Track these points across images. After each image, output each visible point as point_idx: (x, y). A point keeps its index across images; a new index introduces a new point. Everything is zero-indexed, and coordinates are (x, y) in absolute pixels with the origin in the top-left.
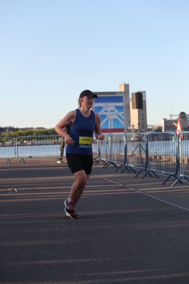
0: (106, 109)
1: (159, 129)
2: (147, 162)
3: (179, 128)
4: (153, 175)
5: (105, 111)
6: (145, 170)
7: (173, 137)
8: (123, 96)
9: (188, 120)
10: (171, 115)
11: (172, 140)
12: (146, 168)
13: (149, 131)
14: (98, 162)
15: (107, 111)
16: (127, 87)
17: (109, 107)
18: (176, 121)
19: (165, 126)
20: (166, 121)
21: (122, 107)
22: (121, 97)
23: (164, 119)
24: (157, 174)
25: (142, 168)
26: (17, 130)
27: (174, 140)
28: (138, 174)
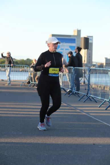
0: (62, 48)
1: (101, 66)
2: (89, 90)
4: (92, 100)
5: (62, 49)
6: (86, 95)
8: (76, 38)
12: (87, 94)
13: (94, 66)
15: (63, 49)
16: (79, 32)
17: (64, 46)
19: (106, 63)
20: (107, 59)
21: (74, 47)
22: (74, 40)
23: (105, 58)
24: (95, 99)
25: (84, 94)
28: (81, 99)
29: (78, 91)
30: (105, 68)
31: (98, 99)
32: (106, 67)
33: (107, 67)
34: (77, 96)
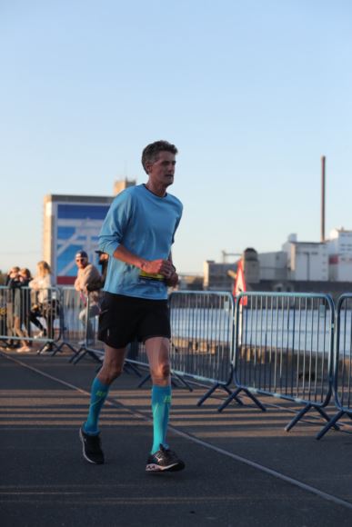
0: (82, 234)
1: (197, 284)
3: (240, 283)
7: (226, 304)
9: (261, 265)
10: (225, 254)
11: (222, 307)
14: (59, 350)
15: (83, 238)
17: (89, 228)
18: (235, 267)
19: (211, 278)
20: (212, 266)
23: (209, 262)
24: (186, 381)
27: (227, 310)
28: (145, 381)
29: (135, 360)
30: (209, 290)
31: (196, 381)
32: (211, 288)
33: (215, 288)
34: (133, 372)
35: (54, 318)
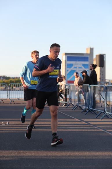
5: (75, 68)
8: (89, 56)
16: (92, 50)
21: (87, 65)
26: (9, 78)
28: (98, 116)
34: (94, 113)
35: (67, 95)
